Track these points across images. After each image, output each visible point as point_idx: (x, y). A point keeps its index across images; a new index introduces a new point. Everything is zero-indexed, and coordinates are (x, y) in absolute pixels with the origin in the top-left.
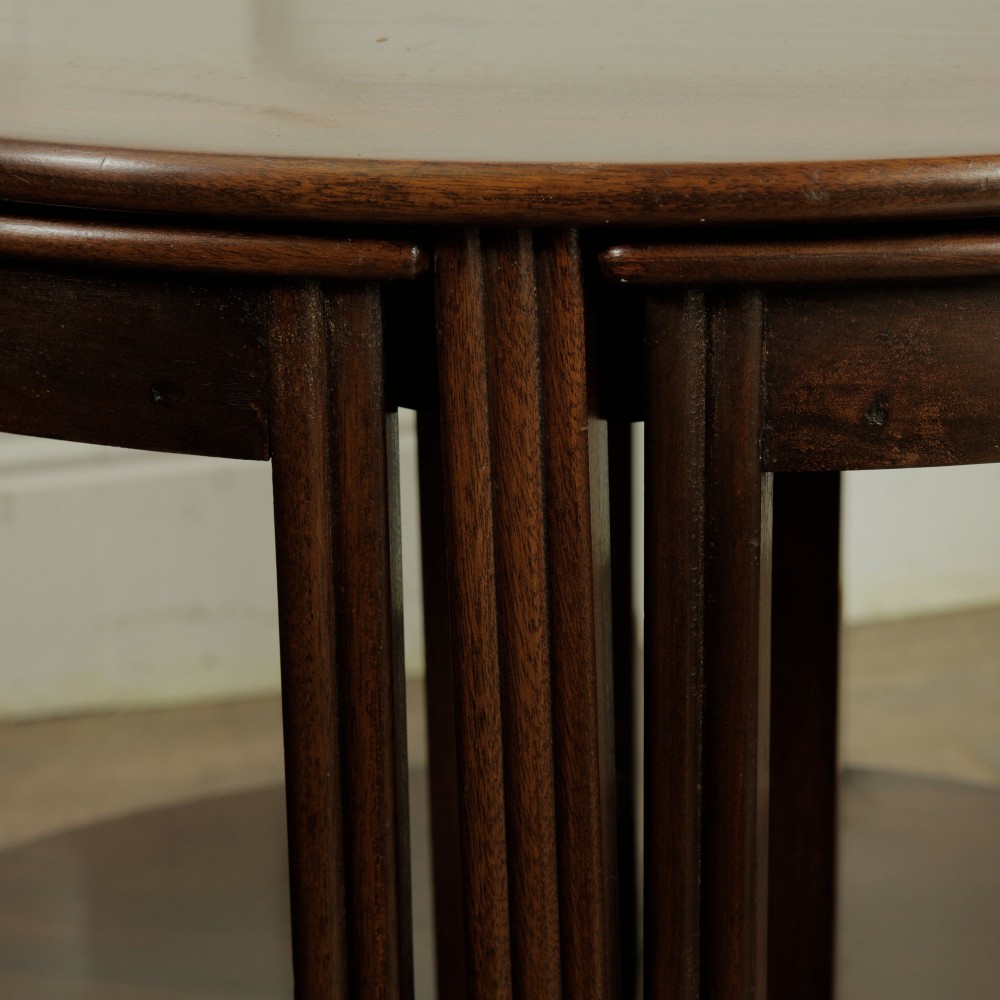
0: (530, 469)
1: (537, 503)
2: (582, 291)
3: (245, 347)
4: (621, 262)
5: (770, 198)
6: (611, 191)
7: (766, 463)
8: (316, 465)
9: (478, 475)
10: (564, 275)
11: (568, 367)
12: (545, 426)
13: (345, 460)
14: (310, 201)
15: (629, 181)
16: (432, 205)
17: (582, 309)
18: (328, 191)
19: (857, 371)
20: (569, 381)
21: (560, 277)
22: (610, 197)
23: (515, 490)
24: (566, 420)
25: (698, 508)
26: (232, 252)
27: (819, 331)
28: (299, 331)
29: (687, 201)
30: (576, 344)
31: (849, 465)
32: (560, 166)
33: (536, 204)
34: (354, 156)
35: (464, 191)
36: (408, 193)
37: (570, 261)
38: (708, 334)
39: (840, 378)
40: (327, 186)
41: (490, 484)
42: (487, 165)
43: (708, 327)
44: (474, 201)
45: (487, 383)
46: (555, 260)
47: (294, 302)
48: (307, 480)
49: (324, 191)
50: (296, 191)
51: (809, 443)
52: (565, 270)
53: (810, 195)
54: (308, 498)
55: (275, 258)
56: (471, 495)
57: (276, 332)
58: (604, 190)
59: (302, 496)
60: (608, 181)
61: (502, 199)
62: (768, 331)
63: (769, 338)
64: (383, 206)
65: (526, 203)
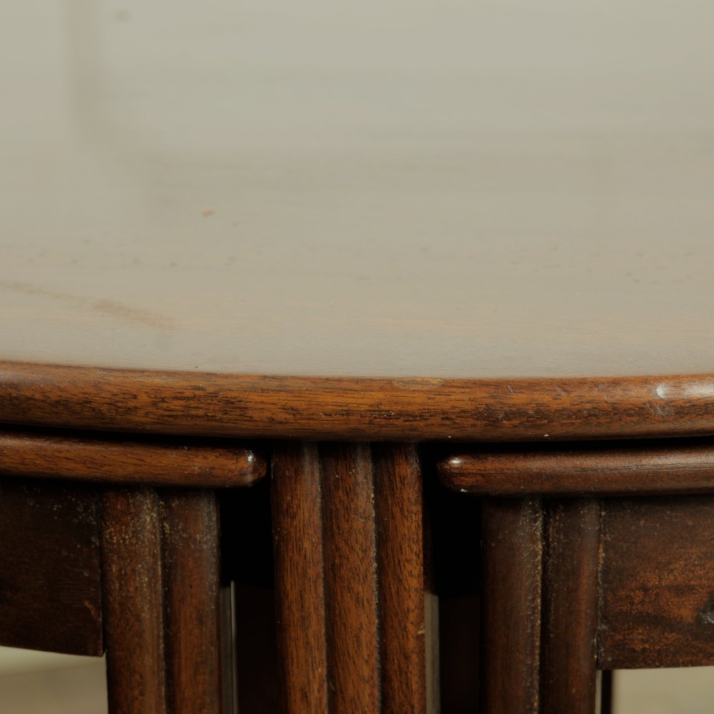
0: (366, 672)
1: (373, 704)
2: (420, 499)
3: (79, 546)
4: (461, 473)
5: (615, 414)
6: (454, 407)
7: (600, 662)
8: (149, 661)
9: (314, 677)
10: (402, 482)
11: (406, 573)
12: (382, 629)
13: (179, 658)
14: (147, 414)
15: (472, 397)
16: (272, 420)
17: (421, 516)
18: (165, 405)
19: (693, 571)
20: (407, 587)
21: (399, 485)
22: (453, 413)
23: (351, 691)
24: (403, 624)
25: (532, 704)
26: (67, 458)
27: (656, 534)
28: (133, 532)
29: (531, 417)
30: (415, 550)
31: (683, 663)
32: (402, 381)
33: (377, 420)
34: (191, 368)
35: (304, 407)
36: (246, 408)
37: (409, 470)
38: (545, 537)
39: (676, 579)
40: (163, 400)
41: (325, 685)
42: (327, 380)
43: (545, 530)
44: (314, 417)
45: (324, 587)
46: (394, 469)
47: (129, 504)
48: (141, 677)
49: (160, 404)
50: (132, 404)
51: (643, 641)
52: (403, 480)
53: (655, 410)
54: (142, 694)
55: (110, 465)
56: (306, 697)
57: (111, 533)
58: (447, 407)
59: (136, 692)
60: (452, 397)
61: (343, 415)
62: (605, 534)
63: (606, 541)
64: (221, 420)
65: (367, 419)
